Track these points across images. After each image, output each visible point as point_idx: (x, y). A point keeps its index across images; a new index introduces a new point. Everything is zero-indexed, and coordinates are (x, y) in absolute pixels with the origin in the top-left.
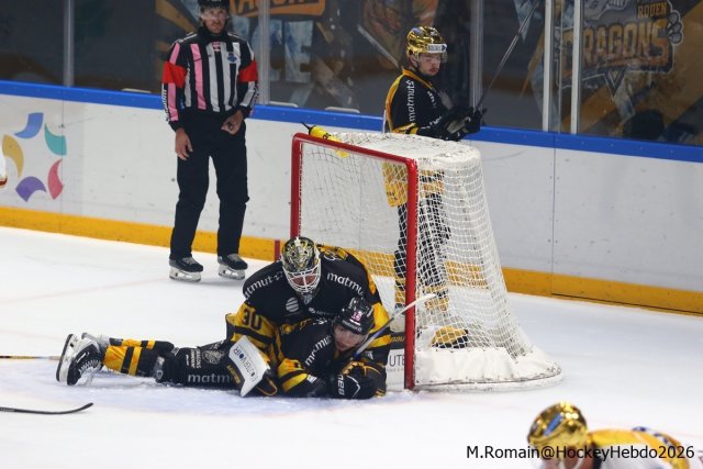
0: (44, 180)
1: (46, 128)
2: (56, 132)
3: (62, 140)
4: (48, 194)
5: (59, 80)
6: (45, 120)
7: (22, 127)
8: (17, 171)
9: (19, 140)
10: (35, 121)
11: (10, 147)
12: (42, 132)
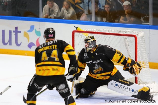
0: (35, 43)
1: (35, 29)
2: (38, 30)
4: (36, 47)
5: (38, 16)
6: (35, 27)
7: (29, 29)
8: (27, 41)
9: (28, 32)
10: (32, 27)
11: (26, 35)
12: (34, 30)
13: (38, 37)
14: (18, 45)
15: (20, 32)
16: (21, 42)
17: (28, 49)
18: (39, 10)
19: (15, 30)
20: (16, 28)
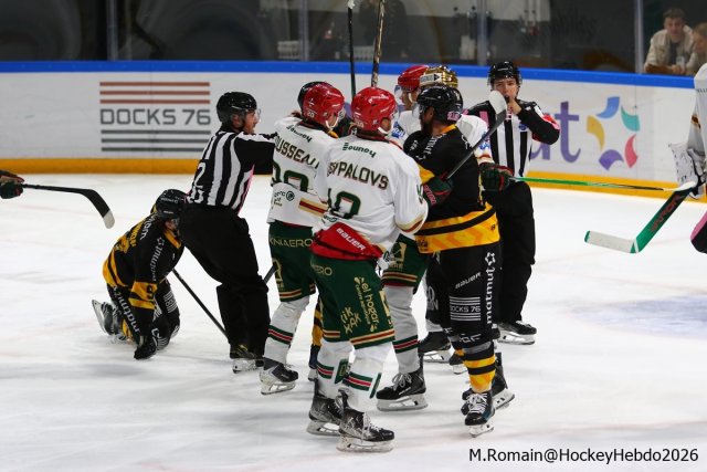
0: (622, 152)
1: (622, 109)
2: (630, 112)
3: (636, 118)
4: (625, 164)
5: (631, 69)
6: (621, 103)
7: (602, 108)
8: (599, 146)
9: (600, 120)
10: (613, 103)
11: (593, 126)
12: (619, 112)
13: (631, 133)
14: (570, 158)
15: (576, 118)
16: (579, 151)
17: (600, 171)
18: (633, 48)
19: (559, 111)
20: (565, 106)
